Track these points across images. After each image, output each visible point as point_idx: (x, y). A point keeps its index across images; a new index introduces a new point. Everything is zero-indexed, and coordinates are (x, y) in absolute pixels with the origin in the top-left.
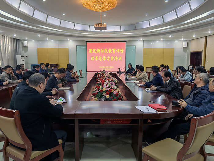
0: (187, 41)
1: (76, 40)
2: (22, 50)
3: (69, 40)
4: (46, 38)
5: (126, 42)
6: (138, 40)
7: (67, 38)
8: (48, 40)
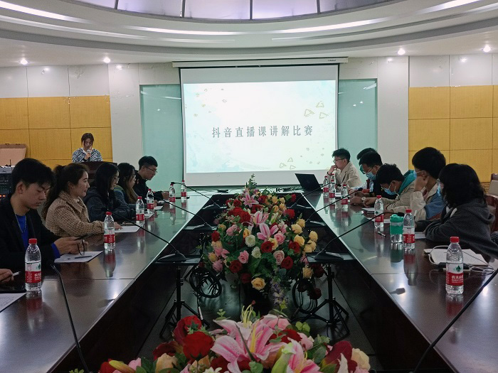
1: (138, 64)
3: (111, 64)
4: (19, 57)
5: (338, 64)
6: (386, 57)
7: (102, 56)
8: (26, 67)
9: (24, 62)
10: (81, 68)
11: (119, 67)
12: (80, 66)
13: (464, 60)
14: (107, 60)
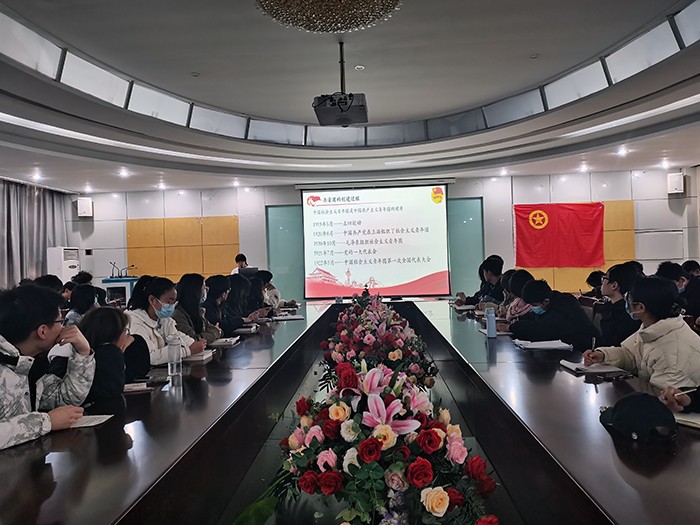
0: (680, 170)
1: (264, 187)
2: (74, 230)
3: (240, 187)
4: (157, 182)
5: (446, 185)
6: (490, 177)
7: (232, 181)
8: (163, 191)
9: (162, 186)
10: (212, 191)
11: (247, 190)
12: (211, 190)
13: (563, 179)
14: (236, 184)
